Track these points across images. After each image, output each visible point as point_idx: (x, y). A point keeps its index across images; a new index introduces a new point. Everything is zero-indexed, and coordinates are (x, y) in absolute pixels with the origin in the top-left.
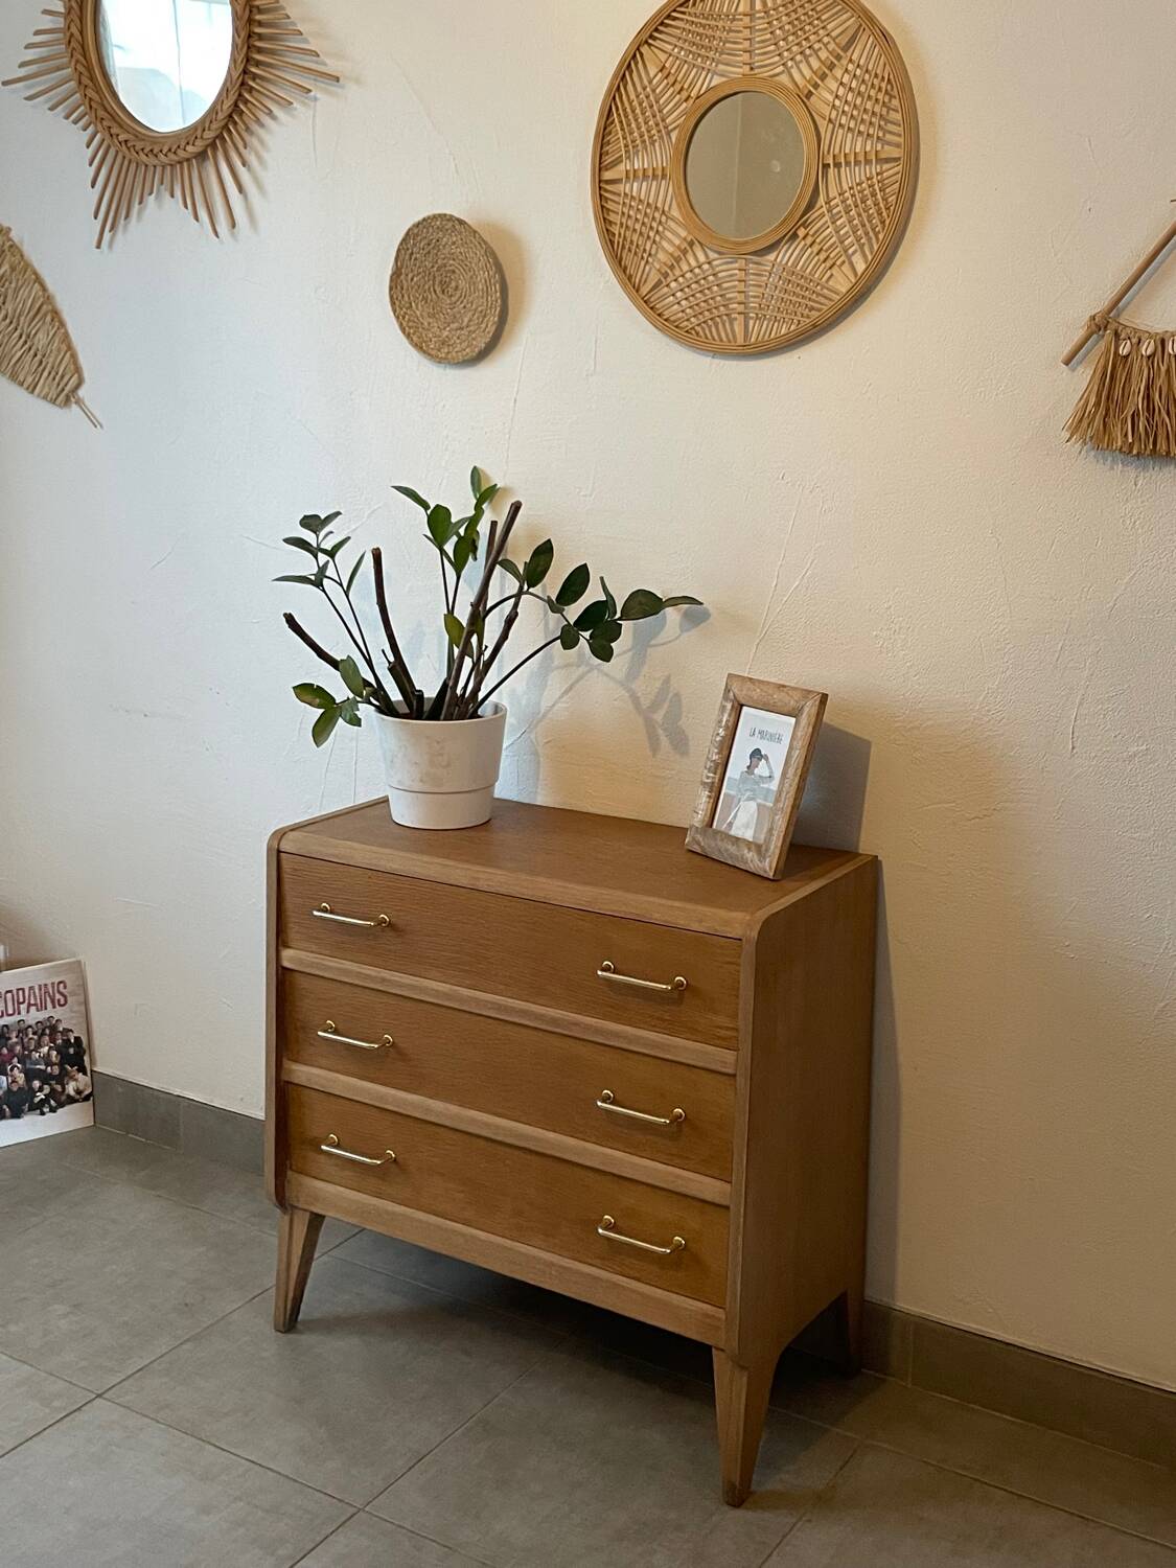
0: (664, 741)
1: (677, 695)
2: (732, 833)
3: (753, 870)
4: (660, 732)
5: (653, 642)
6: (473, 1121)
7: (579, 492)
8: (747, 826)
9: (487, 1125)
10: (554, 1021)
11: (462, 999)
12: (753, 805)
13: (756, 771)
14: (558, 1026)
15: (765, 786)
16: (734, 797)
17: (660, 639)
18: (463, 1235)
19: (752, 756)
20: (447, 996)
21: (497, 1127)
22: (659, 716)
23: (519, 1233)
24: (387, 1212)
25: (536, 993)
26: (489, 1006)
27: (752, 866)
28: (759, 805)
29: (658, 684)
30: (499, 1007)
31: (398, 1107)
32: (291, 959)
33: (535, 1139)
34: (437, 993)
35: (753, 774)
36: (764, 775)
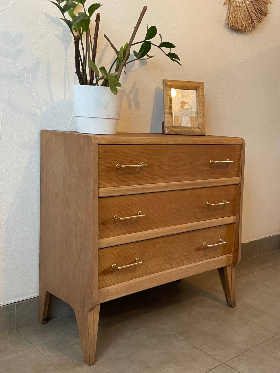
0: (133, 105)
1: (137, 89)
2: (182, 126)
3: (199, 134)
4: (132, 102)
5: (130, 71)
6: (172, 229)
7: (108, 13)
8: (187, 123)
9: (176, 229)
10: (198, 184)
11: (171, 186)
12: (188, 117)
13: (185, 107)
14: (199, 185)
15: (190, 111)
16: (178, 116)
17: (132, 70)
18: (165, 274)
19: (181, 103)
20: (166, 187)
21: (179, 228)
22: (131, 96)
23: (180, 263)
24: (137, 282)
25: (192, 176)
26: (179, 186)
27: (198, 133)
28: (190, 117)
29: (132, 85)
30: (182, 185)
31: (146, 237)
32: (102, 193)
33: (190, 227)
34: (164, 187)
35: (184, 108)
36: (189, 108)
